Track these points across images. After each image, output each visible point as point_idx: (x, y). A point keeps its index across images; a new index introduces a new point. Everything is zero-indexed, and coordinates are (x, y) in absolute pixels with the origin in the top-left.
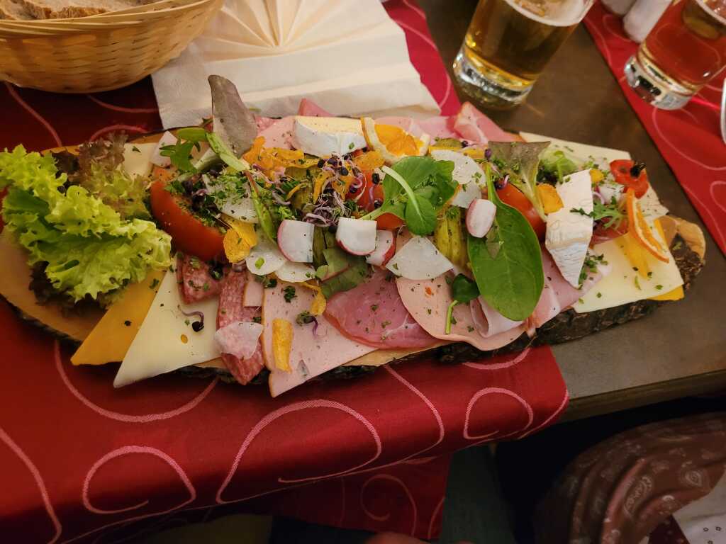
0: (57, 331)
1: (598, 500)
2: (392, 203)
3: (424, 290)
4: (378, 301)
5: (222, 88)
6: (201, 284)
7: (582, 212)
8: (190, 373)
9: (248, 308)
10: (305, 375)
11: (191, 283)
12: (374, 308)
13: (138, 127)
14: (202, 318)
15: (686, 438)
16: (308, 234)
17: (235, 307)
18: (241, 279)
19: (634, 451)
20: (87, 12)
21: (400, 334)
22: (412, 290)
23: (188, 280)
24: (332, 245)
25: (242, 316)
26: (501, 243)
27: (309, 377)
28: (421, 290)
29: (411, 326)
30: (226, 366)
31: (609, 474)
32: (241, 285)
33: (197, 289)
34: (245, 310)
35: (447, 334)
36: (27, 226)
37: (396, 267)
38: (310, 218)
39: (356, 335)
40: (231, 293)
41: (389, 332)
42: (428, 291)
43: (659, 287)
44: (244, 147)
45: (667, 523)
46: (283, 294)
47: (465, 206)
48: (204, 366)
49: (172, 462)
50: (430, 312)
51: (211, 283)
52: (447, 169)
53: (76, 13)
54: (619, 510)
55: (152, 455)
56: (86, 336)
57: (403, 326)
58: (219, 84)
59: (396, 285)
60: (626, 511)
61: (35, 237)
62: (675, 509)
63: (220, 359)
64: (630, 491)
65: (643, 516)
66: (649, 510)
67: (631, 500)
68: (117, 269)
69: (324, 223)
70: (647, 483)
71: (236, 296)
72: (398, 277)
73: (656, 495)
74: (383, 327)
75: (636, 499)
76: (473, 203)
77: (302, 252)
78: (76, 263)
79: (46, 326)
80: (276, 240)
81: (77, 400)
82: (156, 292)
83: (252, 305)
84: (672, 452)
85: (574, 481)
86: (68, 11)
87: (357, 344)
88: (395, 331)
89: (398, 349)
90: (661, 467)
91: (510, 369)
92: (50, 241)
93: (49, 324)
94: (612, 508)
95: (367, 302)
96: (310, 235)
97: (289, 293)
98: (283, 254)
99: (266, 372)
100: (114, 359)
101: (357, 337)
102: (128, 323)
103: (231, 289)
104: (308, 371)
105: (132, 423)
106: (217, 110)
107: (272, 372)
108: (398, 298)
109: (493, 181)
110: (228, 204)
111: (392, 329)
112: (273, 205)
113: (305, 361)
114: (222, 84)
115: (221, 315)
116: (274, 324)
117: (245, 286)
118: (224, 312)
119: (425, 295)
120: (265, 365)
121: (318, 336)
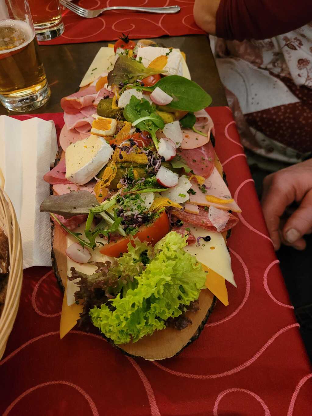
2: (150, 130)
4: (191, 159)
5: (52, 202)
10: (230, 198)
12: (194, 161)
14: (201, 238)
17: (199, 218)
21: (207, 154)
22: (187, 143)
24: (168, 165)
26: (172, 94)
27: (230, 196)
28: (187, 140)
29: (203, 149)
30: (226, 231)
34: (200, 214)
35: (208, 137)
37: (177, 143)
40: (191, 218)
41: (207, 158)
42: (187, 137)
44: (94, 200)
46: (192, 195)
50: (197, 139)
51: (184, 227)
52: (135, 101)
55: (268, 275)
57: (203, 152)
58: (48, 204)
59: (183, 149)
72: (180, 146)
74: (204, 160)
77: (173, 177)
81: (239, 312)
83: (198, 210)
87: (212, 173)
93: (202, 320)
96: (166, 169)
97: (192, 192)
98: (173, 187)
100: (224, 283)
101: (210, 171)
103: (189, 218)
104: (228, 196)
106: (67, 209)
107: (231, 210)
108: (190, 151)
109: (140, 85)
110: (145, 205)
111: (205, 157)
112: (144, 185)
113: (224, 195)
114: (49, 202)
115: (204, 224)
116: (209, 201)
117: (186, 212)
118: (203, 223)
119: (189, 138)
120: (228, 211)
121: (210, 187)
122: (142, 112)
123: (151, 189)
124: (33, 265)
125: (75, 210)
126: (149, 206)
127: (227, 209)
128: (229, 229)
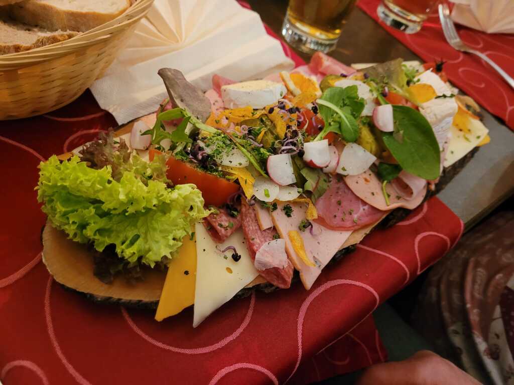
0: (130, 300)
1: (455, 296)
2: (330, 124)
3: (364, 180)
4: (339, 198)
5: (173, 77)
6: (227, 224)
7: (445, 96)
8: (243, 294)
9: (265, 231)
10: (320, 266)
11: (221, 225)
12: (339, 203)
13: (96, 129)
14: (235, 250)
15: (490, 236)
16: (288, 162)
17: (257, 233)
18: (251, 211)
19: (463, 256)
20: (59, 38)
21: (362, 215)
22: (357, 183)
23: (217, 224)
24: (302, 166)
25: (264, 237)
26: (401, 132)
27: (323, 267)
28: (362, 181)
29: (366, 207)
30: (266, 279)
31: (455, 276)
32: (253, 215)
33: (226, 229)
34: (263, 232)
35: (388, 206)
36: (87, 219)
37: (344, 169)
38: (283, 151)
39: (338, 226)
40: (250, 224)
41: (355, 216)
42: (366, 180)
43: (478, 137)
44: (206, 115)
45: (506, 291)
46: (284, 213)
47: (370, 114)
48: (251, 286)
49: (258, 368)
50: (373, 194)
51: (232, 220)
52: (353, 92)
53: (50, 41)
54: (473, 296)
55: (241, 369)
56: (160, 296)
57: (361, 209)
58: (169, 73)
59: (346, 182)
60: (477, 295)
61: (97, 227)
62: (506, 282)
63: (260, 276)
64: (474, 282)
65: (489, 294)
66: (491, 289)
67: (477, 287)
68: (175, 230)
69: (295, 151)
70: (481, 272)
71: (253, 225)
72: (345, 176)
73: (490, 278)
74: (351, 214)
75: (479, 285)
76: (375, 111)
77: (288, 177)
78: (137, 237)
79: (120, 299)
80: (267, 173)
81: (164, 350)
82: (195, 242)
83: (268, 227)
84: (487, 247)
85: (433, 291)
86: (42, 41)
87: (341, 232)
88: (358, 214)
89: (365, 227)
90: (485, 259)
91: (423, 218)
92: (107, 227)
93: (121, 298)
94: (468, 296)
95: (333, 201)
96: (290, 163)
97: (288, 210)
98: (275, 182)
99: (296, 273)
100: (187, 305)
101: (338, 227)
102: (186, 273)
103: (249, 221)
104: (321, 262)
105: (213, 351)
106: (176, 94)
107: (300, 272)
108: (350, 192)
109: (380, 92)
110: (225, 157)
111: (356, 213)
112: (253, 149)
113: (316, 256)
114: (172, 74)
115: (251, 242)
116: (289, 235)
117: (255, 215)
118: (253, 239)
119: (366, 183)
120: (294, 268)
121: (315, 235)
122: (346, 107)
123: (252, 157)
124: (114, 114)
125: (180, 102)
126: (226, 162)
127: (296, 264)
128: (273, 283)
